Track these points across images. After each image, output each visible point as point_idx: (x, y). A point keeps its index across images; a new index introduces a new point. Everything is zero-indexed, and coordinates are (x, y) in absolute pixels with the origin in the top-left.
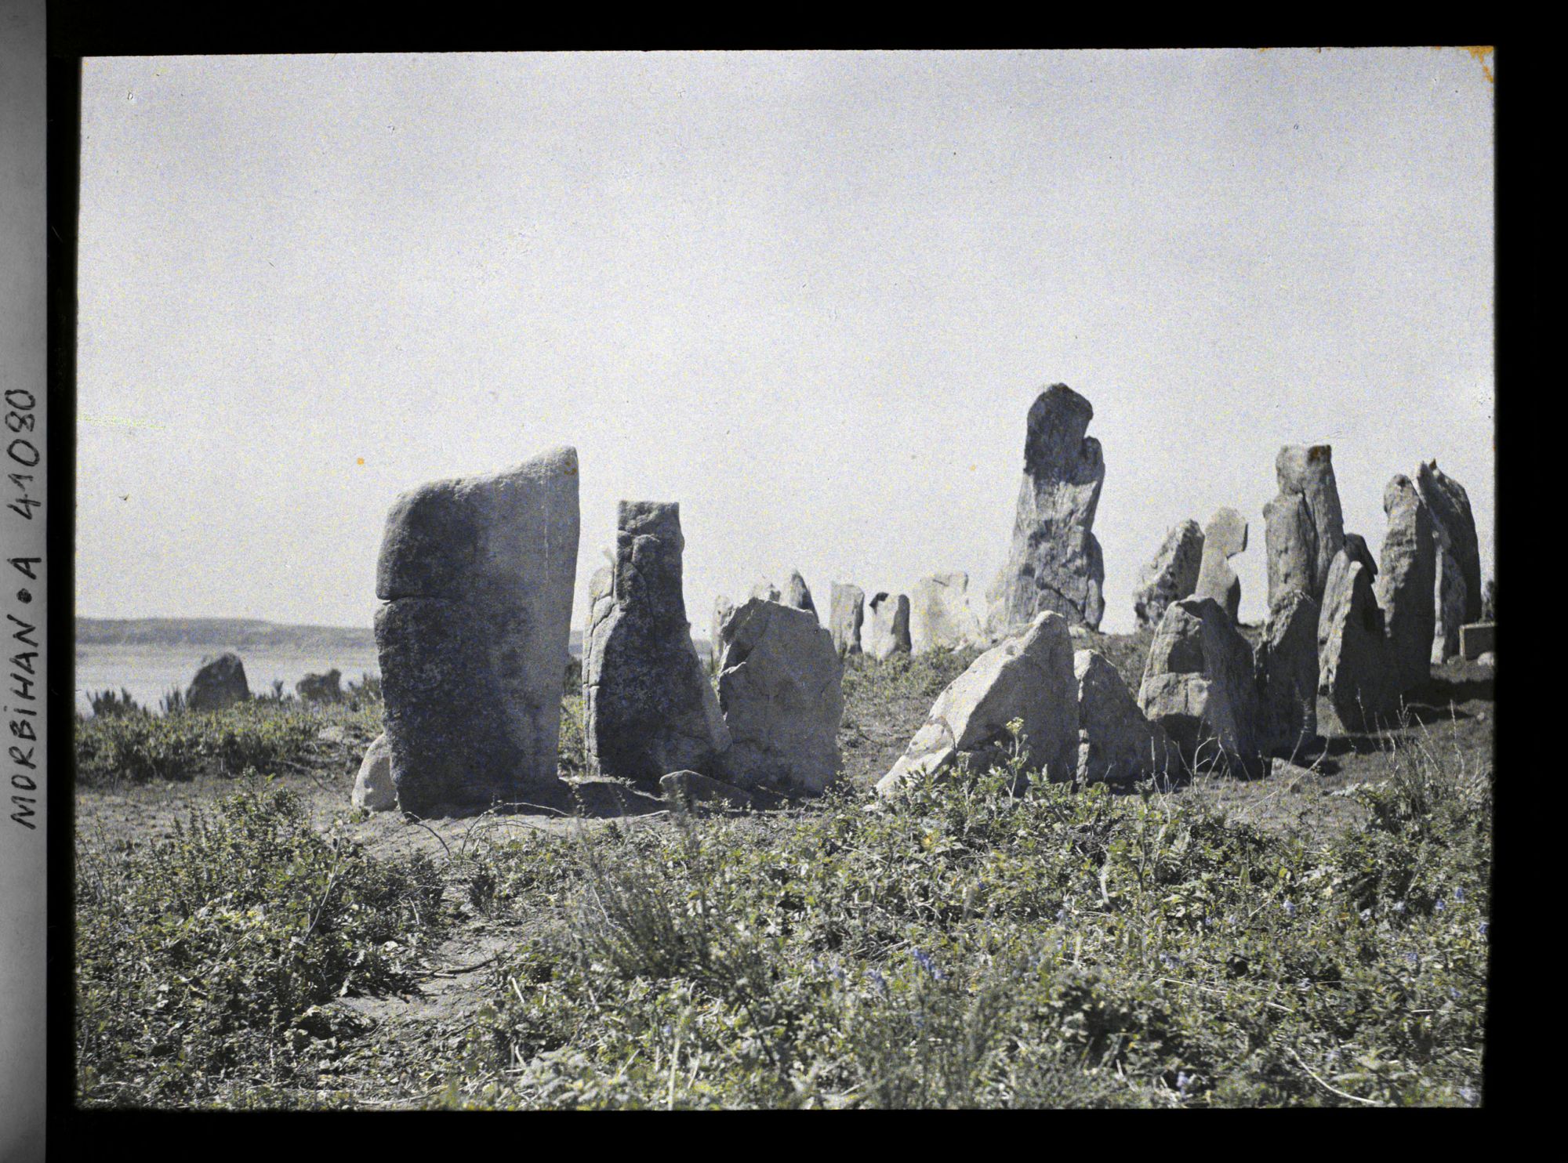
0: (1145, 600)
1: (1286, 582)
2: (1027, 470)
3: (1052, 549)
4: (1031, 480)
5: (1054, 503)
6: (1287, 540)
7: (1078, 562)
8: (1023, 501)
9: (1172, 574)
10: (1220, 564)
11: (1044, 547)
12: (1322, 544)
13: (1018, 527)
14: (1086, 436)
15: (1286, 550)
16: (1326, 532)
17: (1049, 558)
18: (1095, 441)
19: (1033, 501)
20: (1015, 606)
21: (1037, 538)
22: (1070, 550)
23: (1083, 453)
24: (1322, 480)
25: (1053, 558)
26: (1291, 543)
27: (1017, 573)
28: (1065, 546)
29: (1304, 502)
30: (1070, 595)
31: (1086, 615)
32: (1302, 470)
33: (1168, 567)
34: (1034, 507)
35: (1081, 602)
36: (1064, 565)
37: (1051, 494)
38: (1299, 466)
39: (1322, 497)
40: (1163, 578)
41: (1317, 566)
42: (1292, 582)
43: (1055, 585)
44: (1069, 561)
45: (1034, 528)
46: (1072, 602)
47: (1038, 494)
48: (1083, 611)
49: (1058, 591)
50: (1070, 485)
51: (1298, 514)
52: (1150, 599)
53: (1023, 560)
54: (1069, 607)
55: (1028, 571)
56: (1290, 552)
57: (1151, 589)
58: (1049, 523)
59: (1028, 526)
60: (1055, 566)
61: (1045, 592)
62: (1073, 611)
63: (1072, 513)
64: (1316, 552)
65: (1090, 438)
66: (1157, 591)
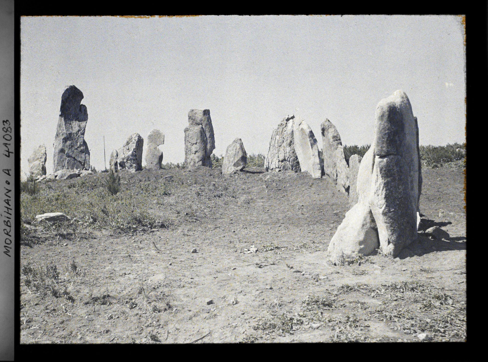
0: (125, 161)
1: (195, 154)
2: (61, 115)
3: (72, 143)
4: (63, 119)
5: (72, 127)
6: (197, 140)
7: (82, 148)
8: (60, 126)
9: (135, 152)
10: (155, 148)
11: (68, 143)
12: (209, 141)
13: (57, 135)
14: (81, 104)
15: (196, 144)
16: (210, 137)
17: (71, 146)
18: (84, 106)
19: (64, 126)
20: (58, 163)
21: (65, 140)
22: (78, 144)
23: (80, 110)
24: (208, 121)
25: (72, 147)
26: (199, 141)
27: (58, 151)
28: (77, 142)
29: (202, 128)
30: (79, 159)
31: (85, 166)
32: (201, 117)
33: (134, 149)
34: (65, 128)
35: (83, 162)
36: (76, 149)
37: (70, 124)
38: (199, 116)
39: (208, 126)
40: (133, 153)
41: (207, 148)
42: (197, 154)
43: (73, 156)
44: (79, 147)
45: (65, 136)
46: (79, 161)
47: (65, 124)
48: (84, 165)
49: (74, 158)
50: (77, 122)
51: (201, 132)
52: (127, 160)
53: (61, 147)
54: (78, 163)
55: (62, 151)
56: (197, 144)
57: (129, 157)
58: (70, 134)
59: (62, 135)
60: (73, 149)
61: (69, 158)
62: (80, 165)
63: (79, 131)
64: (207, 144)
65: (82, 105)
66: (131, 157)
